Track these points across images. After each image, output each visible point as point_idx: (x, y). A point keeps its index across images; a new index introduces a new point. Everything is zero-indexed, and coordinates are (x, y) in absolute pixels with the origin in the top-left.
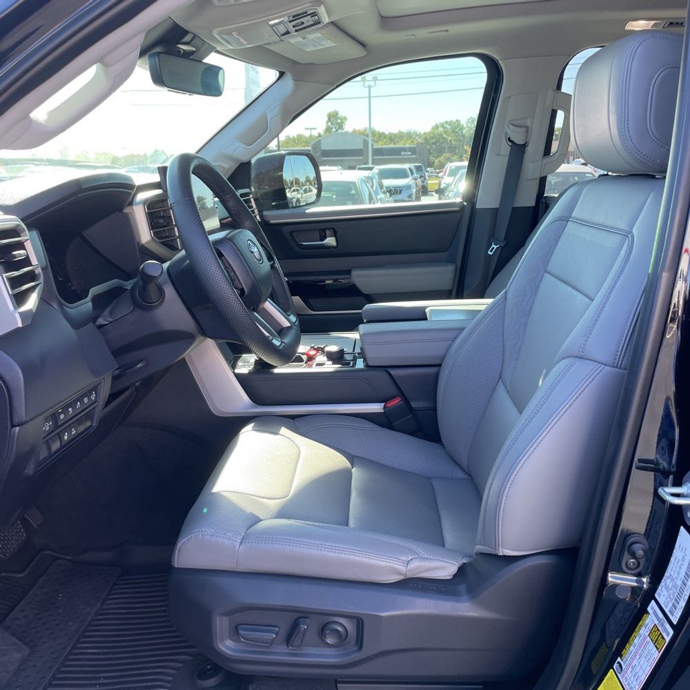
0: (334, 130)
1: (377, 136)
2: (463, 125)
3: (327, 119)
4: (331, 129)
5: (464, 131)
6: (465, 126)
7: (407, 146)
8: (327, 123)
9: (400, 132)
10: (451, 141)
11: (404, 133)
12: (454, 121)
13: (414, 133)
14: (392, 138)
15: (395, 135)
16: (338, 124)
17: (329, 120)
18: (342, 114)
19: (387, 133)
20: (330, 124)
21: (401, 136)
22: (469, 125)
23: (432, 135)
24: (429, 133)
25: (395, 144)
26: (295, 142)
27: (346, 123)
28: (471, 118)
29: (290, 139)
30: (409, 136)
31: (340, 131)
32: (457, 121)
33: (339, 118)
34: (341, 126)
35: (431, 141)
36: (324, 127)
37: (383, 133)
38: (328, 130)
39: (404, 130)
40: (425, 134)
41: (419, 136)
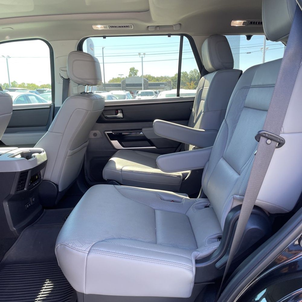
0: (133, 75)
1: (151, 78)
2: (188, 74)
3: (130, 71)
4: (132, 75)
5: (189, 77)
6: (189, 74)
7: (164, 82)
8: (130, 72)
9: (161, 76)
10: (183, 80)
11: (163, 77)
12: (184, 72)
13: (167, 77)
14: (157, 79)
15: (159, 78)
16: (134, 73)
17: (131, 71)
18: (136, 69)
19: (156, 77)
20: (131, 73)
21: (162, 78)
22: (191, 74)
23: (175, 78)
24: (174, 77)
25: (159, 81)
26: (116, 80)
27: (138, 72)
28: (192, 71)
29: (114, 79)
30: (165, 78)
31: (135, 76)
32: (185, 72)
33: (135, 70)
34: (136, 74)
35: (174, 80)
36: (129, 74)
37: (154, 77)
38: (130, 75)
39: (163, 76)
40: (172, 77)
41: (169, 78)
